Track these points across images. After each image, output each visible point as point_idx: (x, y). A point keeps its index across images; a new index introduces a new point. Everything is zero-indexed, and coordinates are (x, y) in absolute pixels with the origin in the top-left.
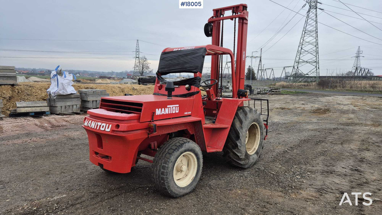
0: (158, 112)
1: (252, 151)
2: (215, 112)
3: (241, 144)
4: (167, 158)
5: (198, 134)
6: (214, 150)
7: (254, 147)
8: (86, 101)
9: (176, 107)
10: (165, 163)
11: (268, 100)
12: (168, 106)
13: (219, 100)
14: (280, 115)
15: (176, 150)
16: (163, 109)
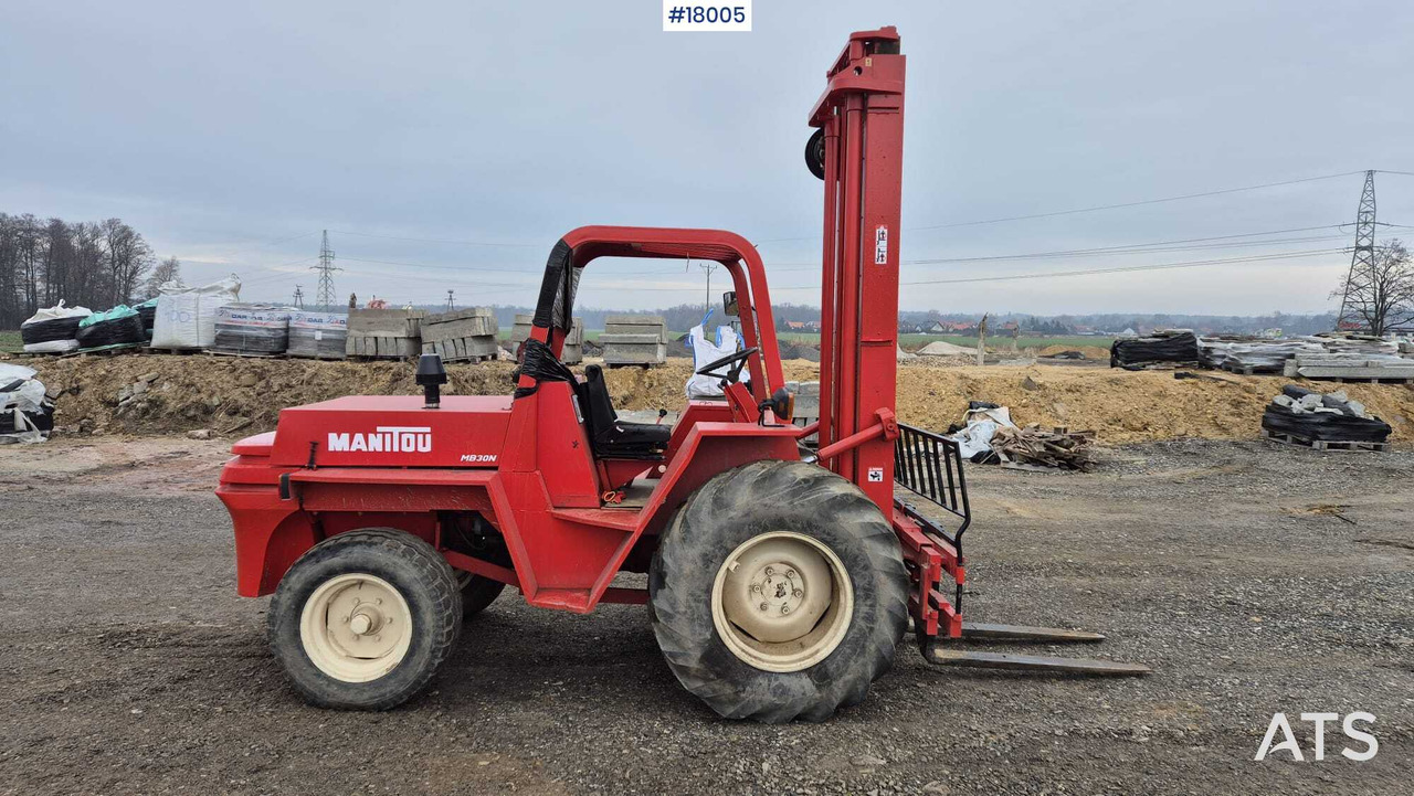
0: (337, 443)
1: (797, 656)
6: (559, 604)
9: (416, 434)
15: (314, 559)
16: (359, 437)
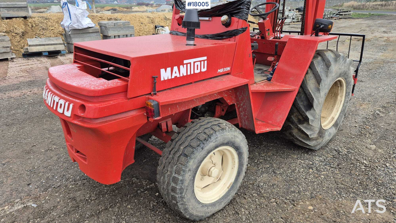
0: (165, 74)
1: (327, 122)
2: (270, 59)
3: (314, 117)
4: (181, 164)
5: (242, 105)
6: (268, 130)
7: (332, 115)
8: (107, 36)
9: (201, 61)
10: (178, 172)
11: (364, 36)
12: (185, 62)
13: (280, 38)
14: (356, 50)
15: (199, 148)
16: (176, 68)
